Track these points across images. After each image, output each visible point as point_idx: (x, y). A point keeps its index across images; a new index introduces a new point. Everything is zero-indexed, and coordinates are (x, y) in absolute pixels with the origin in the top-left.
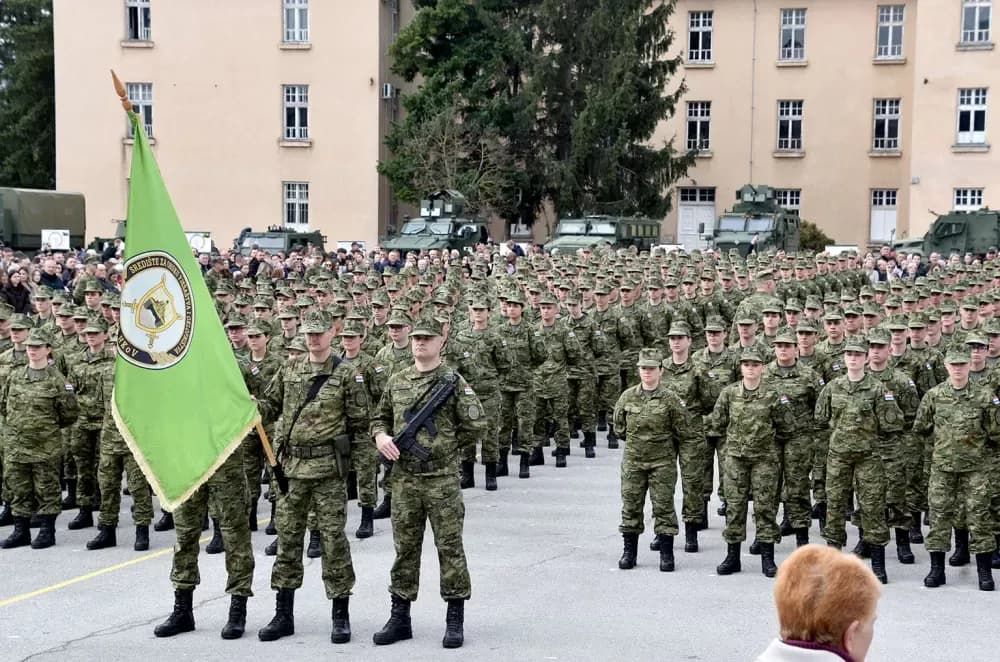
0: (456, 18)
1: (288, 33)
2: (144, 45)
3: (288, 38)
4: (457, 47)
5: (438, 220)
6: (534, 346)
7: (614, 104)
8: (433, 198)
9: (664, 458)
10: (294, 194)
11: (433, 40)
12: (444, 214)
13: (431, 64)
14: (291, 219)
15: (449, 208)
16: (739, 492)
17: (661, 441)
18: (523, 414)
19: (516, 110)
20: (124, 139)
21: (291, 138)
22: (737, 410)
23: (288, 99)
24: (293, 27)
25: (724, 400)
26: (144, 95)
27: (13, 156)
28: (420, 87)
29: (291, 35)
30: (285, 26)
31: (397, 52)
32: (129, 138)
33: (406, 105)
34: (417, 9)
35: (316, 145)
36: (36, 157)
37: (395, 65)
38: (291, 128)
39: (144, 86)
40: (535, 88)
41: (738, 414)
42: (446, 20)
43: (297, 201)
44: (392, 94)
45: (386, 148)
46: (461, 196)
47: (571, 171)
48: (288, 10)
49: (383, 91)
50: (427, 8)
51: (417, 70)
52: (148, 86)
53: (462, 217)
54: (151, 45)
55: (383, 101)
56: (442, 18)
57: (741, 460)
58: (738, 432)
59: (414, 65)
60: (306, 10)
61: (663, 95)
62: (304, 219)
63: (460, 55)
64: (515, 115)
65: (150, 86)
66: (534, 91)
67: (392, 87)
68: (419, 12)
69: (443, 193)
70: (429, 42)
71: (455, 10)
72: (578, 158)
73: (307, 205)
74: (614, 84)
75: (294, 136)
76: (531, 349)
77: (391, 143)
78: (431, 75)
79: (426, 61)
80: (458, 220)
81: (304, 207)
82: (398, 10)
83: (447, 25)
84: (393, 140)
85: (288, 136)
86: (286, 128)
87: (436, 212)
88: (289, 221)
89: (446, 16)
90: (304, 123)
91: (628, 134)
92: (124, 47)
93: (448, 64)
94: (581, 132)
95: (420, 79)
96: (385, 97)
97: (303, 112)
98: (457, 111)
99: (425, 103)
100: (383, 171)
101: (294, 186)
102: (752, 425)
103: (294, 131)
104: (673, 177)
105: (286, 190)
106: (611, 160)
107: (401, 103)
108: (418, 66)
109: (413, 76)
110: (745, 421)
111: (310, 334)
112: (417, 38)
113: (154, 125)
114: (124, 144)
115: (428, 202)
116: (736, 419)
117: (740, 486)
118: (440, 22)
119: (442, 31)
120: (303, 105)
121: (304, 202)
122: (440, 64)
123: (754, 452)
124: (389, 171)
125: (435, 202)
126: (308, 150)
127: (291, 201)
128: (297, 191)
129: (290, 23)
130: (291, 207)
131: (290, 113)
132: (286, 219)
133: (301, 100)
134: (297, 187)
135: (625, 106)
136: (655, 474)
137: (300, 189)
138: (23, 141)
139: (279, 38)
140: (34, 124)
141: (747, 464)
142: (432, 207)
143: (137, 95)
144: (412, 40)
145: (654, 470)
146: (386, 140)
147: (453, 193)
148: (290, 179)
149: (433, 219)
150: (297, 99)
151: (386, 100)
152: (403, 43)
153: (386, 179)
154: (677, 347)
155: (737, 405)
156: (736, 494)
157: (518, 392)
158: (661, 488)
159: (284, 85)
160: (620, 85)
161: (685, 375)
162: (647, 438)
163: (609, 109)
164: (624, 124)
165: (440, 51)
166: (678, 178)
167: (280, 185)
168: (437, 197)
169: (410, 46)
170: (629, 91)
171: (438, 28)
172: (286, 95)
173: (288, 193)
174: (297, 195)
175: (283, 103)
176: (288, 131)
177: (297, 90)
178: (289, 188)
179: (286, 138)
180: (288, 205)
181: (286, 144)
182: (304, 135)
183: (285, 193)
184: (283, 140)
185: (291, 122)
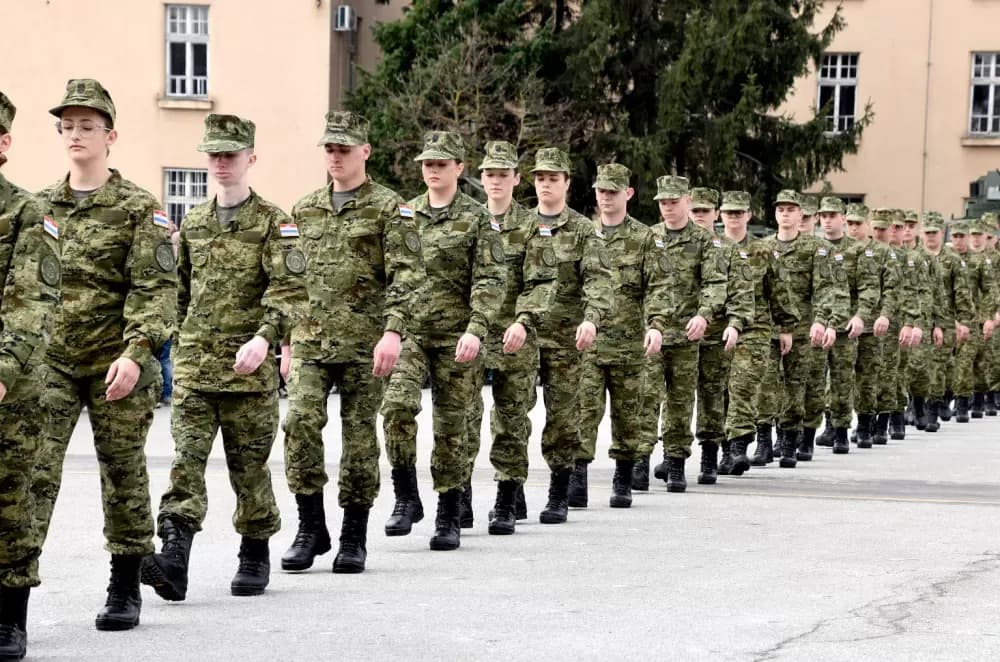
7: (733, 44)
10: (182, 188)
19: (568, 51)
21: (178, 94)
23: (174, 29)
35: (221, 108)
38: (178, 78)
40: (602, 13)
43: (186, 199)
44: (351, 24)
47: (660, 155)
49: (337, 19)
55: (337, 35)
61: (811, 30)
64: (568, 60)
66: (601, 19)
67: (352, 13)
72: (671, 134)
74: (732, 11)
75: (183, 90)
85: (173, 90)
86: (169, 77)
90: (201, 67)
91: (759, 93)
94: (677, 92)
96: (340, 29)
97: (200, 51)
99: (415, 37)
101: (183, 176)
103: (183, 83)
104: (818, 171)
105: (168, 183)
106: (727, 137)
120: (199, 39)
127: (177, 199)
128: (188, 183)
130: (176, 208)
131: (177, 50)
133: (196, 31)
134: (188, 178)
135: (751, 46)
137: (193, 180)
148: (176, 164)
150: (189, 28)
151: (340, 34)
159: (166, 5)
160: (744, 11)
163: (723, 52)
164: (752, 77)
166: (826, 172)
167: (159, 174)
170: (758, 22)
172: (169, 20)
173: (174, 187)
174: (188, 190)
175: (165, 35)
176: (173, 82)
177: (189, 14)
178: (174, 179)
179: (169, 94)
180: (173, 206)
181: (172, 104)
182: (200, 88)
183: (167, 190)
184: (165, 97)
185: (178, 67)
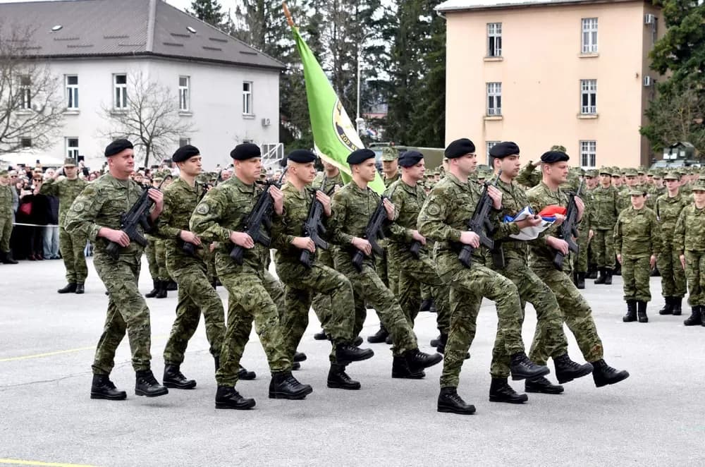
0: (694, 32)
1: (585, 48)
2: (497, 59)
3: (585, 50)
4: (694, 51)
5: (675, 161)
6: (617, 201)
8: (672, 147)
9: (645, 252)
10: (587, 148)
11: (679, 47)
12: (679, 158)
13: (676, 62)
14: (585, 163)
15: (683, 154)
16: (694, 273)
17: (643, 242)
18: (609, 244)
20: (484, 117)
21: (585, 113)
22: (691, 220)
23: (584, 89)
24: (588, 44)
25: (683, 215)
26: (496, 90)
27: (422, 131)
28: (669, 77)
29: (586, 49)
30: (583, 42)
31: (654, 55)
32: (487, 116)
33: (659, 89)
34: (668, 27)
35: (601, 117)
36: (435, 131)
37: (652, 64)
38: (585, 107)
39: (497, 84)
41: (690, 223)
42: (687, 33)
43: (588, 152)
44: (650, 83)
45: (647, 118)
46: (691, 145)
48: (585, 33)
49: (644, 82)
50: (674, 26)
51: (667, 66)
52: (499, 84)
53: (691, 159)
54: (501, 59)
55: (645, 88)
56: (684, 33)
57: (694, 252)
58: (691, 234)
59: (665, 64)
60: (596, 32)
62: (593, 163)
63: (697, 56)
65: (500, 84)
67: (651, 79)
68: (669, 29)
69: (679, 144)
70: (676, 48)
71: (694, 27)
73: (595, 155)
75: (587, 111)
76: (615, 204)
77: (649, 114)
78: (677, 69)
79: (674, 61)
80: (689, 161)
81: (593, 156)
82: (656, 29)
83: (688, 37)
84: (650, 112)
85: (584, 111)
86: (582, 107)
87: (674, 156)
88: (583, 165)
89: (687, 31)
90: (593, 103)
92: (486, 61)
93: (689, 62)
95: (669, 73)
96: (646, 85)
97: (593, 96)
98: (694, 92)
99: (672, 88)
100: (643, 133)
101: (587, 143)
102: (699, 230)
103: (587, 108)
105: (582, 146)
107: (656, 88)
108: (668, 64)
109: (665, 71)
110: (695, 228)
111: (385, 161)
112: (668, 46)
113: (502, 108)
114: (485, 120)
115: (669, 150)
116: (689, 226)
117: (694, 269)
118: (684, 35)
119: (684, 41)
120: (593, 92)
121: (593, 153)
122: (683, 62)
123: (701, 247)
124: (648, 133)
125: (674, 150)
126: (596, 120)
127: (585, 152)
128: (589, 146)
129: (586, 42)
130: (585, 156)
131: (585, 96)
132: (581, 164)
133: (592, 89)
134: (589, 144)
136: (638, 262)
137: (591, 145)
138: (429, 121)
139: (579, 51)
140: (434, 111)
141: (698, 255)
142: (671, 153)
143: (493, 90)
144: (664, 48)
145: (639, 259)
146: (645, 113)
147: (687, 144)
148: (585, 139)
149: (672, 161)
150: (589, 88)
151: (647, 87)
152: (657, 49)
153: (645, 138)
154: (671, 187)
155: (690, 217)
156: (692, 274)
157: (607, 230)
158: (641, 271)
159: (581, 80)
161: (676, 204)
162: (634, 239)
165: (683, 54)
167: (579, 142)
168: (675, 147)
169: (662, 51)
171: (681, 39)
172: (582, 86)
173: (583, 148)
174: (589, 149)
175: (581, 91)
176: (584, 108)
177: (589, 83)
178: (583, 144)
179: (582, 113)
180: (583, 155)
181: (582, 117)
182: (593, 110)
183: (581, 148)
184: (580, 114)
185: (585, 103)
